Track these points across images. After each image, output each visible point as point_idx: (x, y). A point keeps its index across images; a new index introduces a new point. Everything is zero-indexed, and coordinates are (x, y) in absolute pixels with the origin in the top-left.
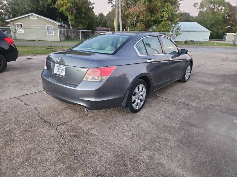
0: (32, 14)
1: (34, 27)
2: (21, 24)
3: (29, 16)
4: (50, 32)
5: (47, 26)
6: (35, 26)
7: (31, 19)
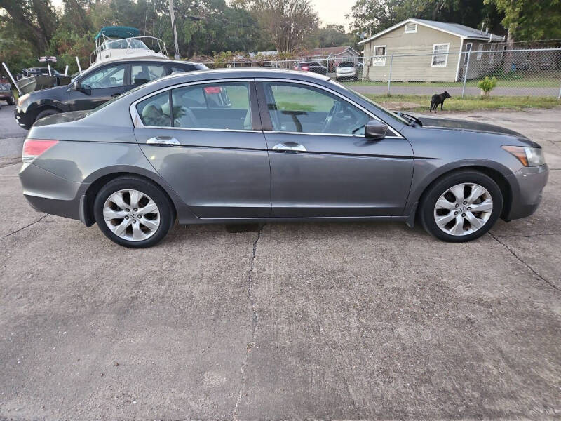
0: (410, 20)
1: (407, 50)
2: (383, 46)
3: (404, 25)
4: (438, 60)
5: (435, 45)
6: (410, 48)
7: (406, 32)
